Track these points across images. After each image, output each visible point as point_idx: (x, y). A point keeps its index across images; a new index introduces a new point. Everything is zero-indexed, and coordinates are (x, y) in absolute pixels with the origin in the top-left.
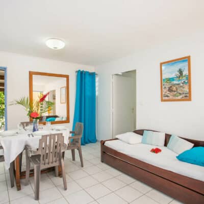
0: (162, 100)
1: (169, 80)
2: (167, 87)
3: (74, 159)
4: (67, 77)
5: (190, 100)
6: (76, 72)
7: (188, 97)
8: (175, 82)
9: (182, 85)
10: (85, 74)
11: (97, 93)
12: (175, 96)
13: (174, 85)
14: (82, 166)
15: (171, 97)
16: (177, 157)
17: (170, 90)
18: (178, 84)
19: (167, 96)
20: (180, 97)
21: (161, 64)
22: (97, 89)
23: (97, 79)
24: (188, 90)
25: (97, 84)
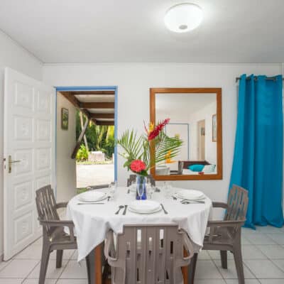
4: (218, 92)
6: (237, 79)
10: (255, 82)
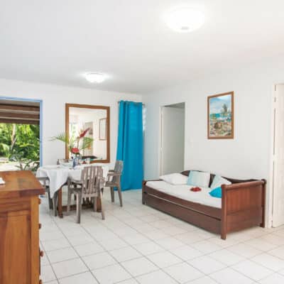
0: (209, 138)
1: (216, 116)
2: (214, 123)
3: (113, 200)
4: (108, 109)
5: (232, 138)
6: (119, 102)
7: (230, 135)
8: (221, 119)
9: (226, 121)
10: (128, 105)
11: (144, 128)
12: (219, 133)
13: (220, 121)
14: (121, 206)
15: (217, 134)
16: (210, 193)
17: (216, 126)
18: (223, 121)
19: (213, 133)
20: (224, 135)
21: (209, 98)
22: (144, 122)
23: (144, 111)
24: (231, 128)
25: (144, 117)
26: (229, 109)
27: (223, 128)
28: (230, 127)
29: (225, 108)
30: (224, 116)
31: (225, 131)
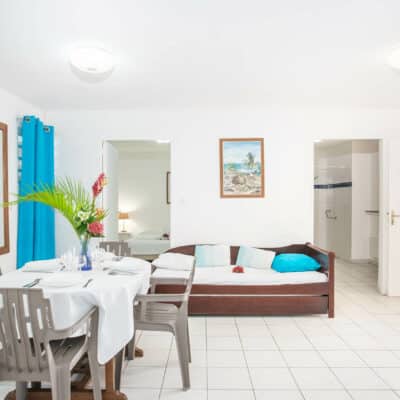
0: (222, 196)
1: (234, 166)
2: (230, 176)
5: (263, 196)
7: (260, 193)
8: (243, 171)
9: (252, 175)
12: (242, 190)
13: (242, 174)
15: (236, 192)
17: (235, 181)
18: (247, 174)
21: (222, 141)
26: (257, 159)
27: (247, 184)
28: (259, 183)
29: (251, 157)
30: (249, 169)
31: (250, 188)
